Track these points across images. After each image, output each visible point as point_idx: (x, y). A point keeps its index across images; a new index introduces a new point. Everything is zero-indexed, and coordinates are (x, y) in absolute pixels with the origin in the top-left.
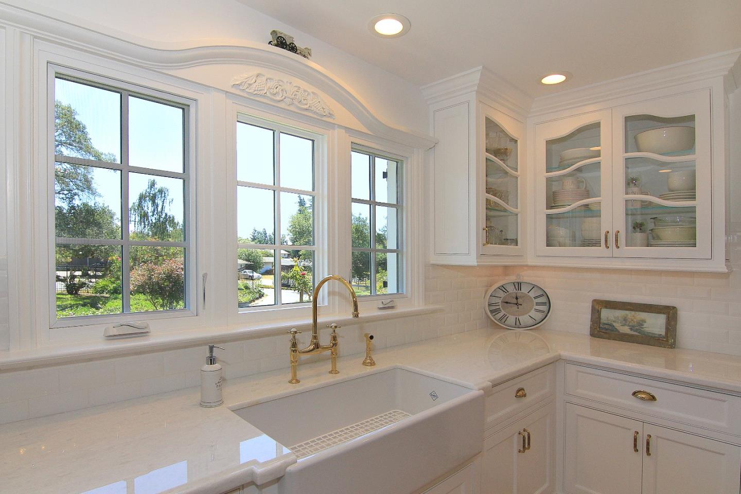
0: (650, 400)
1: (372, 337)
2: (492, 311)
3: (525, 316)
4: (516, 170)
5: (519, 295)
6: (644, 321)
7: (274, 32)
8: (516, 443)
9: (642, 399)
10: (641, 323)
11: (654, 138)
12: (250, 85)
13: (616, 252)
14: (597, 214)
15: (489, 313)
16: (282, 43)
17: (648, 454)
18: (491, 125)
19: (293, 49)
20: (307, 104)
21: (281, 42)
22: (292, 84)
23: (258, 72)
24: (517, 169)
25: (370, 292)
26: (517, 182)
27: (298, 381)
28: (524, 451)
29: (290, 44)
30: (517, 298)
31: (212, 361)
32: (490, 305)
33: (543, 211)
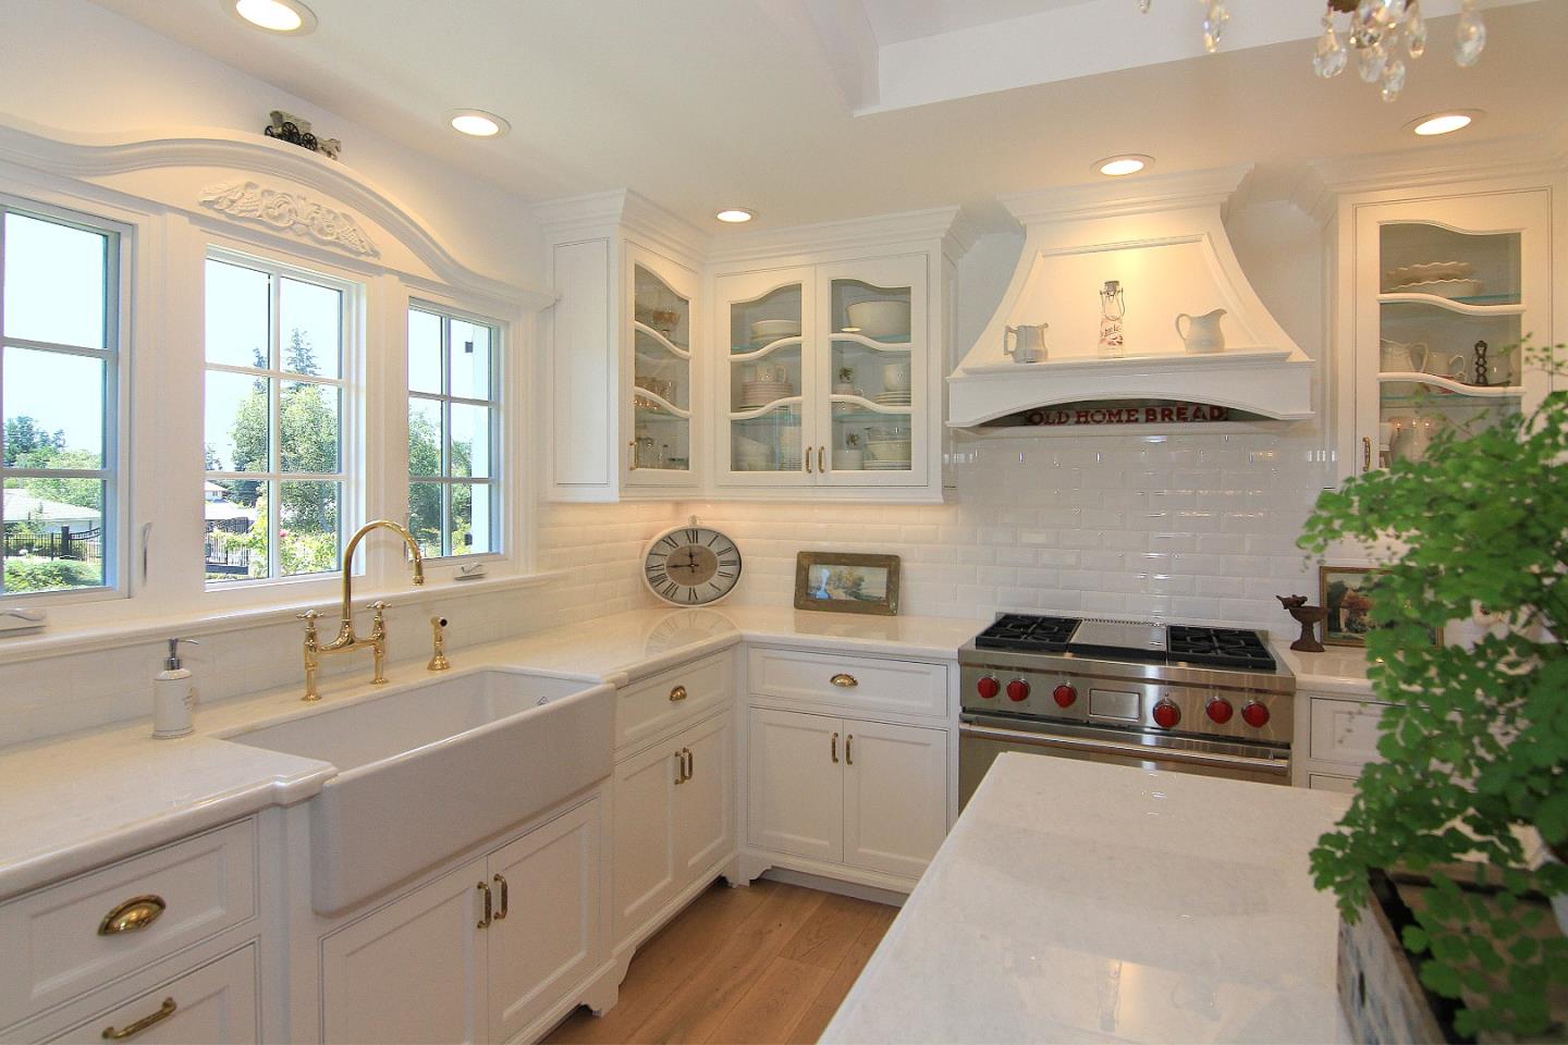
0: (851, 685)
1: (444, 623)
2: (652, 580)
3: (702, 585)
4: (686, 348)
5: (695, 550)
6: (862, 580)
7: (277, 115)
8: (672, 768)
9: (843, 685)
10: (858, 583)
11: (866, 313)
12: (233, 202)
13: (820, 479)
14: (798, 421)
15: (648, 584)
16: (290, 133)
17: (849, 762)
18: (643, 275)
19: (310, 142)
20: (332, 234)
21: (290, 131)
22: (306, 202)
23: (249, 180)
24: (688, 346)
25: (440, 548)
26: (688, 366)
27: (319, 698)
28: (682, 782)
29: (306, 135)
30: (691, 556)
31: (173, 664)
32: (648, 569)
33: (727, 415)
